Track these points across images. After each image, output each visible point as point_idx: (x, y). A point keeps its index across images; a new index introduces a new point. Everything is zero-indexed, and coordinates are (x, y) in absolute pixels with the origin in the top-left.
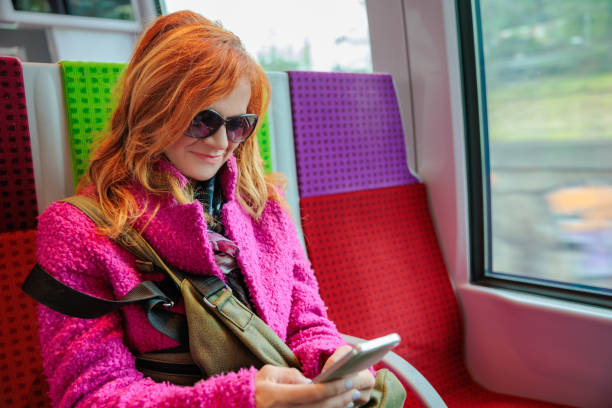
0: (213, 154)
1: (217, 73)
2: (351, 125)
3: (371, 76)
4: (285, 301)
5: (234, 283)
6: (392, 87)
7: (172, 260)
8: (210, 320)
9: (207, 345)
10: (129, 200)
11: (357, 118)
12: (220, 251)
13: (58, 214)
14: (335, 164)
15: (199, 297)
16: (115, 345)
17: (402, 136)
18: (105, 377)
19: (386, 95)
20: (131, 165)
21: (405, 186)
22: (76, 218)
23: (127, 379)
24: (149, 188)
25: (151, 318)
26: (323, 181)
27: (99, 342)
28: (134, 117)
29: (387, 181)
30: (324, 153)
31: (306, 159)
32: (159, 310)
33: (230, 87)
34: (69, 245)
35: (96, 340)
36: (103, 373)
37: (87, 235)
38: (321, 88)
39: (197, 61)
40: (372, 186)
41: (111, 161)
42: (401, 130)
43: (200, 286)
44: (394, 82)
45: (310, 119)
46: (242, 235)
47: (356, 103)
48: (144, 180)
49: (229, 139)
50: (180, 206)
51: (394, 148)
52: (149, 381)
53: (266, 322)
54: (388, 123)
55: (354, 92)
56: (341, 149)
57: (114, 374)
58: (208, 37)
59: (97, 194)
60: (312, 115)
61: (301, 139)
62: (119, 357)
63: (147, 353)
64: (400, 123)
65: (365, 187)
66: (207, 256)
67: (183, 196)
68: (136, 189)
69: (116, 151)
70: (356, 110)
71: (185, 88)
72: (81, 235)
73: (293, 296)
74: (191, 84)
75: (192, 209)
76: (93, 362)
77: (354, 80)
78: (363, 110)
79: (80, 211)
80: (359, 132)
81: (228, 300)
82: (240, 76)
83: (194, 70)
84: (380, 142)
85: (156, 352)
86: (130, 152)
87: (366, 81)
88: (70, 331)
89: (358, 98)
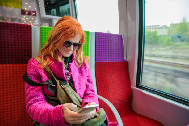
0: (69, 51)
1: (72, 32)
2: (110, 46)
3: (118, 35)
4: (84, 88)
5: (70, 82)
6: (122, 38)
7: (56, 75)
8: (63, 90)
9: (61, 97)
10: (48, 60)
11: (112, 45)
12: (67, 74)
13: (32, 61)
14: (105, 55)
15: (61, 85)
16: (40, 93)
17: (123, 50)
18: (37, 100)
19: (120, 40)
20: (50, 51)
21: (123, 62)
22: (36, 62)
23: (42, 102)
24: (53, 57)
25: (49, 88)
26: (101, 59)
27: (37, 92)
28: (52, 40)
29: (118, 60)
30: (103, 52)
31: (98, 53)
32: (51, 86)
33: (74, 36)
34: (33, 69)
35: (37, 91)
36: (36, 99)
37: (37, 67)
38: (104, 37)
39: (67, 29)
40: (114, 61)
41: (46, 50)
42: (123, 48)
43: (61, 82)
44: (123, 37)
45: (100, 44)
46: (74, 71)
47: (112, 41)
48: (52, 55)
49: (73, 48)
50: (59, 62)
51: (121, 53)
52: (47, 103)
53: (77, 93)
54: (120, 47)
55: (112, 38)
56: (107, 51)
57: (39, 100)
58: (71, 23)
59: (42, 57)
60: (101, 43)
61: (97, 48)
62: (41, 96)
63: (48, 96)
64: (123, 47)
65: (112, 61)
66: (63, 75)
67: (60, 60)
68: (50, 57)
69: (47, 48)
70: (112, 43)
71: (63, 35)
72: (36, 67)
73: (86, 87)
74: (65, 34)
75: (61, 64)
76: (35, 96)
77: (112, 35)
78: (114, 43)
79: (37, 61)
80: (112, 48)
81: (68, 86)
82: (77, 33)
83: (66, 31)
84: (117, 51)
85: (50, 96)
86: (50, 48)
87: (115, 36)
88: (31, 88)
89: (113, 40)
